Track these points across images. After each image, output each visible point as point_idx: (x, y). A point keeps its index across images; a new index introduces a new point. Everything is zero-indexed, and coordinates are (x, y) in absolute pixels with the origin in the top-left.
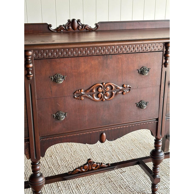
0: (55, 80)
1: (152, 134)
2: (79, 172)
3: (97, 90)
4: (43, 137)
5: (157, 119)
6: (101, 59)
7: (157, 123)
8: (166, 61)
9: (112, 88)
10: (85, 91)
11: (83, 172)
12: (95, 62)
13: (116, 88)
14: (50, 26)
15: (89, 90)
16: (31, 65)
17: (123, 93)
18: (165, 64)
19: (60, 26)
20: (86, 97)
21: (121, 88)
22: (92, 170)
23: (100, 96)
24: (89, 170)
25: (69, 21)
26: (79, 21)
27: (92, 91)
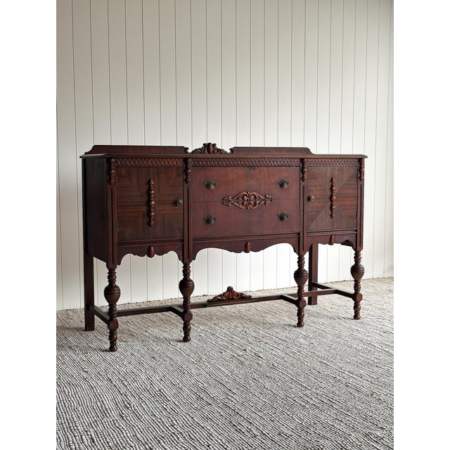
0: (208, 186)
1: (295, 251)
2: (219, 300)
3: (243, 198)
4: (195, 239)
5: (299, 234)
6: (246, 170)
7: (299, 238)
8: (303, 176)
9: (256, 197)
10: (233, 198)
11: (223, 300)
12: (241, 171)
13: (259, 197)
14: (187, 149)
15: (236, 197)
16: (190, 171)
17: (265, 203)
18: (303, 179)
19: (197, 149)
20: (233, 204)
21: (263, 198)
22: (233, 299)
23: (245, 204)
24: (229, 299)
25: (204, 144)
26: (214, 145)
27: (238, 199)
